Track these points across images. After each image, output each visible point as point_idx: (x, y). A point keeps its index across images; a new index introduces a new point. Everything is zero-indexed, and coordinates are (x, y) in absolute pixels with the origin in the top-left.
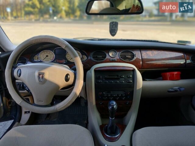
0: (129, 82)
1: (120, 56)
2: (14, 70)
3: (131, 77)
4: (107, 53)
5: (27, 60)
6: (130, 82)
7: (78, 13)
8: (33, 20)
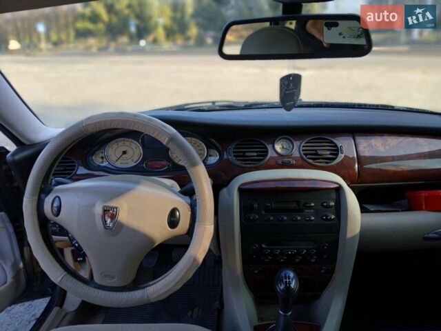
0: (327, 219)
1: (302, 153)
2: (44, 200)
3: (332, 206)
4: (268, 144)
5: (76, 164)
6: (331, 220)
7: (193, 31)
8: (94, 50)
